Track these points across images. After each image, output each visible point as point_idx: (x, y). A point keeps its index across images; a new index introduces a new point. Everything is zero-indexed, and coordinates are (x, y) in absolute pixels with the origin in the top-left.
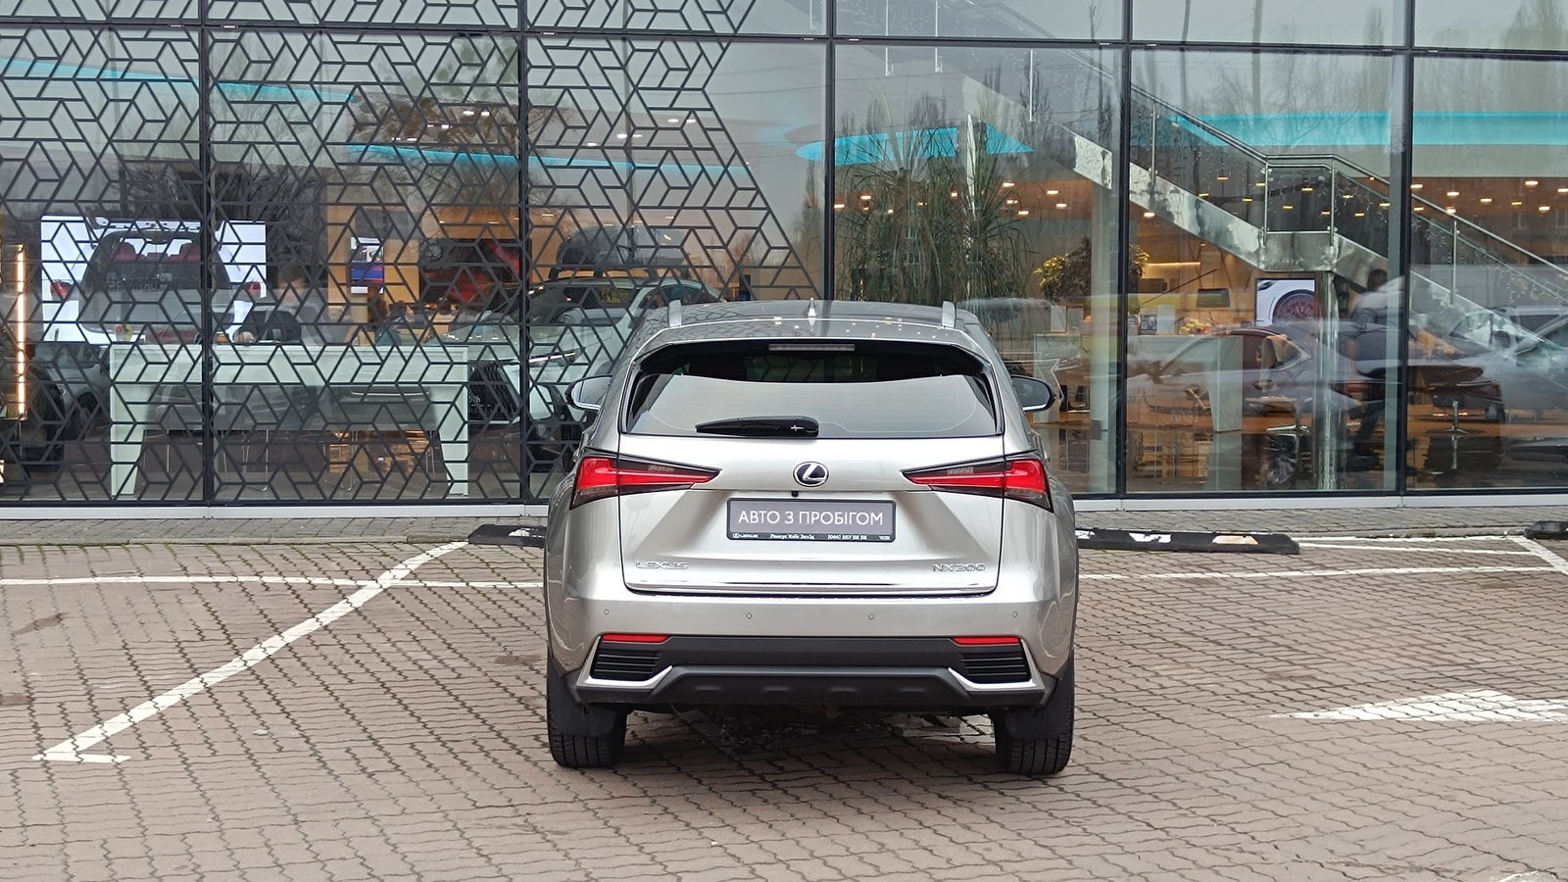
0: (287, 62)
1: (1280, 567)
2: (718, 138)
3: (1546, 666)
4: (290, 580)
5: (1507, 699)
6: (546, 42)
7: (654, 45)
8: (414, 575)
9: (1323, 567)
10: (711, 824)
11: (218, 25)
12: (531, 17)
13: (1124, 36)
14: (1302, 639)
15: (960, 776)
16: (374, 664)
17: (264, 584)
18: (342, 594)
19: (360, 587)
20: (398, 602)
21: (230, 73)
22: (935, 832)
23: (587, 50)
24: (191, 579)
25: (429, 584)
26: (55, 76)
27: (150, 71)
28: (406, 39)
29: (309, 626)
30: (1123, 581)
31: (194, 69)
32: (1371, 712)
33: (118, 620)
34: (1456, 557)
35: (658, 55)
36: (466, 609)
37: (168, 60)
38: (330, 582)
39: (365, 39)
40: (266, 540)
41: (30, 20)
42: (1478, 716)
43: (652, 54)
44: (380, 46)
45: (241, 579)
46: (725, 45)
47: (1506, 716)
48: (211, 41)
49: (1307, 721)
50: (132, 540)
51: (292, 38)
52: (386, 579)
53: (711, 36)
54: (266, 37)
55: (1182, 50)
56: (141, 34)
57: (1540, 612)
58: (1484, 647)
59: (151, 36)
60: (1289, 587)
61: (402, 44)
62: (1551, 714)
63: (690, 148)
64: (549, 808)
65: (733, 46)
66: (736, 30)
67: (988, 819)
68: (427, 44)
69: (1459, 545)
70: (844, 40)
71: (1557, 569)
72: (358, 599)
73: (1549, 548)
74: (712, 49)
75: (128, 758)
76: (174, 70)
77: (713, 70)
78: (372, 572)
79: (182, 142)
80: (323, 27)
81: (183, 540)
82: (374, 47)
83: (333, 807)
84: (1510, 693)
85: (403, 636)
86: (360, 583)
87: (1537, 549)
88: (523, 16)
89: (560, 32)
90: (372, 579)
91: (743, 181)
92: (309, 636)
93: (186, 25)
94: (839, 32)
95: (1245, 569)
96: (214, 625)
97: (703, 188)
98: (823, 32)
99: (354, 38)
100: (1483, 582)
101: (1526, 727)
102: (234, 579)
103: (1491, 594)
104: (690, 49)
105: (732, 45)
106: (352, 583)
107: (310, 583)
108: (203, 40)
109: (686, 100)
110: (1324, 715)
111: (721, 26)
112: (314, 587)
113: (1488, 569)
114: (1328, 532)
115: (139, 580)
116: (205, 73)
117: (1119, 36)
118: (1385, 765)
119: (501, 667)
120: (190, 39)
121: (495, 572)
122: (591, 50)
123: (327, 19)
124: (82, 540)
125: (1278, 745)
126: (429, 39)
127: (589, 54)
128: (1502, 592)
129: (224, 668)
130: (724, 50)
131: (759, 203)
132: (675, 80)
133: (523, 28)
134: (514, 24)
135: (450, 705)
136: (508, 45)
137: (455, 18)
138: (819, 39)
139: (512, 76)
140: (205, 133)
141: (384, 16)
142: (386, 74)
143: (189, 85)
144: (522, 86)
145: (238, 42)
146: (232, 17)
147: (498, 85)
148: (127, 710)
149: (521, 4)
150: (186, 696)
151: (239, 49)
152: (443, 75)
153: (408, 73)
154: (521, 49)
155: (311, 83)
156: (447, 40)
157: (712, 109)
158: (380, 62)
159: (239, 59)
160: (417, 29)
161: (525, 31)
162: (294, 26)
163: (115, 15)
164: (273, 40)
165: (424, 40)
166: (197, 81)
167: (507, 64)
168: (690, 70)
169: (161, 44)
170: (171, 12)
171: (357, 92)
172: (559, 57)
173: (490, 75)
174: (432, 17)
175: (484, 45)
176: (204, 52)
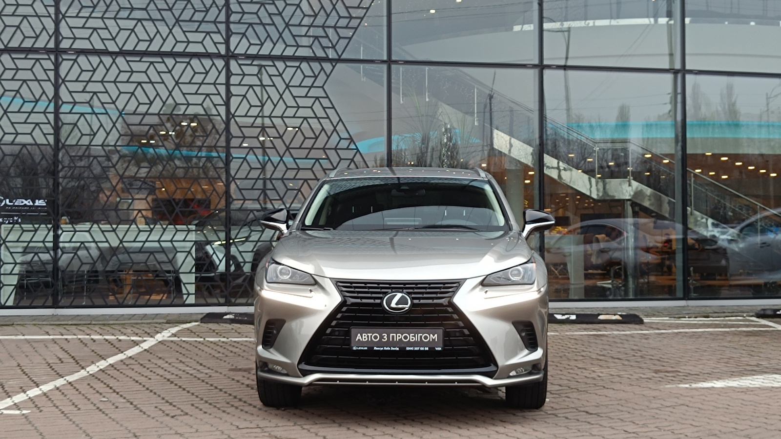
0: (101, 71)
1: (636, 329)
2: (331, 112)
4: (107, 337)
6: (240, 62)
7: (297, 64)
8: (174, 335)
9: (658, 329)
10: (377, 434)
11: (65, 51)
12: (232, 49)
13: (539, 62)
14: (663, 357)
16: (161, 372)
17: (92, 339)
18: (136, 343)
19: (145, 341)
20: (168, 346)
21: (72, 76)
22: (507, 435)
23: (262, 66)
24: (51, 337)
25: (184, 339)
27: (28, 75)
28: (166, 60)
29: (121, 357)
30: (557, 335)
31: (52, 74)
32: (719, 384)
33: (13, 354)
34: (725, 325)
35: (299, 70)
36: (206, 349)
37: (38, 69)
38: (129, 338)
39: (144, 59)
40: (89, 322)
42: (777, 385)
43: (295, 69)
44: (152, 63)
45: (79, 337)
46: (334, 64)
49: (687, 388)
50: (15, 323)
51: (104, 59)
52: (159, 337)
53: (326, 59)
54: (91, 58)
55: (565, 69)
56: (23, 56)
58: (761, 359)
59: (29, 57)
60: (646, 337)
61: (163, 62)
63: (316, 117)
64: (281, 429)
65: (338, 65)
66: (340, 57)
67: (534, 430)
68: (177, 62)
69: (723, 320)
70: (396, 62)
72: (145, 346)
74: (327, 66)
75: (29, 411)
76: (41, 75)
77: (328, 77)
78: (151, 334)
79: (44, 113)
80: (122, 53)
81: (44, 323)
82: (148, 64)
83: (155, 429)
85: (174, 360)
86: (145, 339)
88: (228, 48)
89: (248, 57)
90: (152, 337)
91: (344, 135)
92: (122, 361)
93: (48, 51)
94: (394, 58)
95: (618, 330)
96: (67, 356)
97: (323, 138)
98: (385, 58)
99: (138, 59)
100: (745, 334)
102: (75, 337)
103: (752, 338)
104: (316, 66)
106: (140, 339)
107: (117, 338)
108: (56, 59)
109: (314, 92)
110: (694, 386)
111: (331, 54)
112: (120, 340)
114: (654, 316)
115: (23, 337)
116: (57, 75)
117: (536, 62)
118: (740, 405)
119: (232, 373)
120: (50, 59)
121: (218, 334)
122: (264, 66)
123: (124, 49)
125: (678, 398)
126: (178, 60)
127: (263, 68)
128: (757, 338)
129: (76, 374)
130: (334, 67)
131: (352, 146)
132: (308, 82)
133: (228, 54)
134: (223, 52)
135: (209, 388)
136: (220, 63)
137: (192, 49)
138: (383, 62)
139: (222, 79)
140: (57, 108)
141: (154, 48)
142: (155, 78)
143: (49, 82)
144: (228, 85)
145: (75, 60)
146: (73, 47)
147: (214, 84)
148: (25, 392)
149: (227, 42)
150: (58, 386)
151: (76, 64)
152: (185, 78)
153: (167, 77)
154: (227, 65)
155: (115, 82)
156: (187, 60)
157: (327, 97)
158: (152, 72)
159: (76, 70)
160: (172, 54)
161: (229, 56)
162: (106, 52)
163: (10, 45)
164: (95, 60)
165: (175, 60)
166: (53, 81)
167: (220, 73)
168: (316, 77)
169: (34, 61)
170: (40, 44)
171: (139, 87)
172: (247, 70)
173: (211, 78)
174: (179, 48)
175: (207, 63)
176: (57, 66)
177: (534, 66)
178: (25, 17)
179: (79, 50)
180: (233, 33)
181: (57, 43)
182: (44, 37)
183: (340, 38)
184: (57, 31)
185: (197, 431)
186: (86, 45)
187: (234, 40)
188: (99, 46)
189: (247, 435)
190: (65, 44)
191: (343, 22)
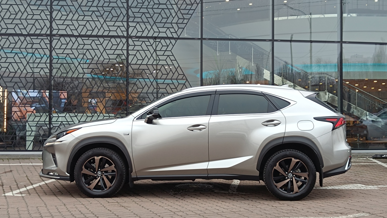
0: (71, 44)
2: (174, 62)
3: (374, 180)
5: (363, 186)
6: (133, 40)
7: (159, 40)
11: (54, 35)
12: (130, 33)
13: (272, 38)
15: (228, 198)
21: (57, 47)
23: (143, 41)
26: (15, 47)
27: (38, 46)
31: (48, 46)
33: (25, 171)
35: (160, 43)
37: (42, 43)
39: (90, 39)
41: (9, 34)
42: (356, 188)
43: (158, 42)
44: (93, 40)
46: (176, 40)
47: (362, 188)
48: (53, 39)
50: (30, 158)
51: (72, 38)
53: (173, 38)
56: (36, 37)
57: (374, 171)
58: (359, 177)
59: (38, 38)
61: (99, 40)
62: (374, 188)
63: (168, 65)
66: (179, 37)
68: (104, 40)
69: (356, 160)
70: (205, 39)
71: (379, 164)
73: (378, 160)
74: (173, 41)
75: (25, 195)
76: (44, 46)
77: (173, 46)
79: (45, 63)
80: (80, 36)
84: (364, 184)
87: (375, 160)
88: (128, 33)
89: (137, 37)
91: (181, 73)
93: (47, 35)
94: (204, 37)
97: (171, 74)
98: (200, 37)
99: (87, 39)
100: (361, 166)
101: (367, 190)
103: (362, 168)
104: (168, 41)
105: (178, 40)
108: (51, 39)
109: (167, 53)
111: (175, 36)
113: (362, 164)
115: (32, 164)
116: (51, 46)
117: (271, 38)
120: (48, 39)
122: (144, 41)
123: (81, 34)
124: (18, 158)
126: (105, 39)
127: (144, 42)
128: (365, 168)
130: (176, 41)
131: (184, 78)
132: (164, 48)
133: (128, 36)
134: (125, 35)
136: (124, 40)
137: (111, 34)
138: (199, 39)
139: (125, 47)
140: (51, 61)
141: (94, 33)
142: (95, 47)
143: (47, 49)
144: (128, 50)
145: (59, 39)
146: (58, 33)
147: (121, 50)
148: (26, 187)
149: (127, 31)
150: (41, 185)
151: (59, 41)
152: (108, 47)
153: (100, 47)
154: (127, 41)
155: (77, 49)
156: (109, 39)
157: (173, 55)
158: (93, 44)
159: (59, 43)
160: (102, 36)
161: (128, 37)
162: (73, 36)
163: (30, 33)
164: (68, 39)
165: (104, 39)
166: (49, 49)
167: (124, 45)
168: (168, 46)
169: (41, 40)
170: (43, 32)
171: (88, 51)
172: (136, 43)
173: (120, 47)
174: (106, 33)
175: (118, 40)
176: (51, 42)
177: (270, 40)
178: (37, 20)
179: (61, 35)
180: (130, 26)
181: (51, 32)
182: (45, 29)
183: (179, 28)
184: (51, 26)
185: (91, 203)
186: (64, 32)
187: (130, 30)
188: (70, 33)
189: (111, 205)
190: (54, 32)
191: (180, 21)
